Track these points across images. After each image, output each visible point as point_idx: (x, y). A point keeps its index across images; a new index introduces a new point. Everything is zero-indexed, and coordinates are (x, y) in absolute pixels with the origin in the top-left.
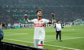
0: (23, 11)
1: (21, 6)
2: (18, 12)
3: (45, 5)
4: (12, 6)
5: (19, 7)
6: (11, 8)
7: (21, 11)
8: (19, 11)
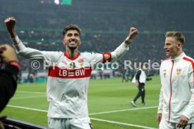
0: (57, 43)
1: (53, 33)
2: (47, 45)
3: (108, 30)
4: (32, 32)
5: (50, 35)
6: (30, 36)
7: (54, 43)
8: (49, 43)
